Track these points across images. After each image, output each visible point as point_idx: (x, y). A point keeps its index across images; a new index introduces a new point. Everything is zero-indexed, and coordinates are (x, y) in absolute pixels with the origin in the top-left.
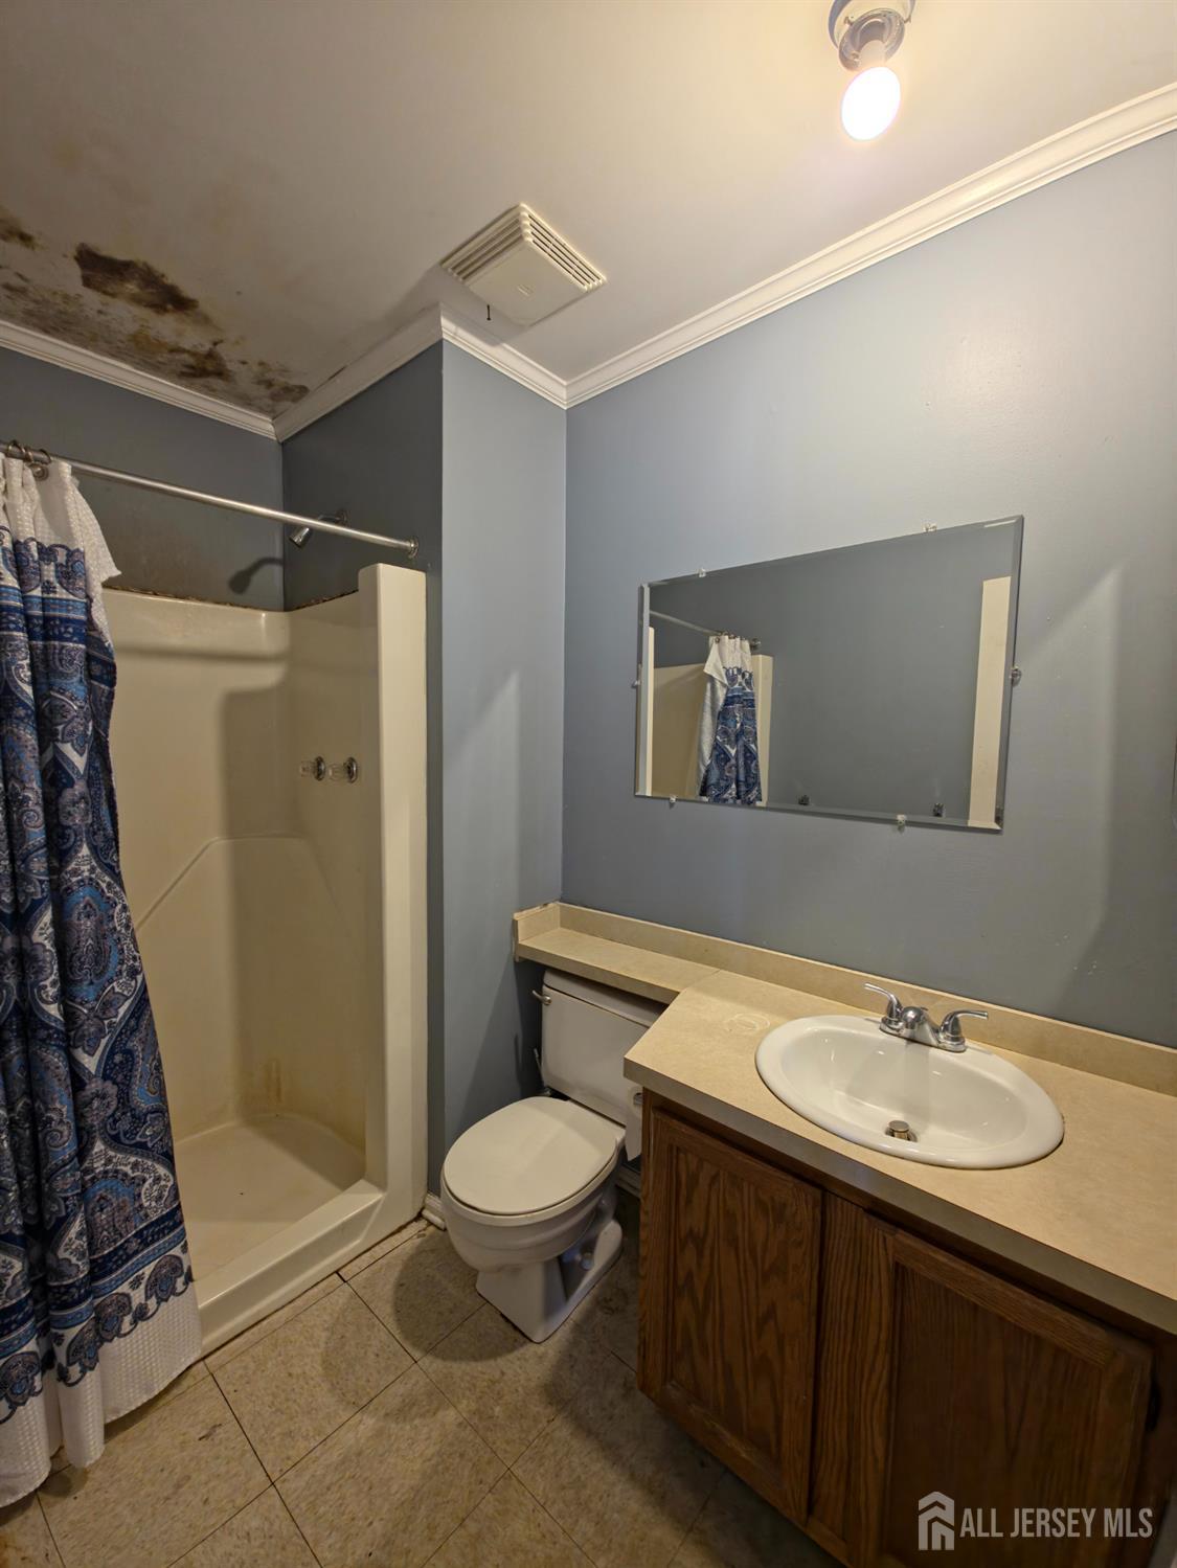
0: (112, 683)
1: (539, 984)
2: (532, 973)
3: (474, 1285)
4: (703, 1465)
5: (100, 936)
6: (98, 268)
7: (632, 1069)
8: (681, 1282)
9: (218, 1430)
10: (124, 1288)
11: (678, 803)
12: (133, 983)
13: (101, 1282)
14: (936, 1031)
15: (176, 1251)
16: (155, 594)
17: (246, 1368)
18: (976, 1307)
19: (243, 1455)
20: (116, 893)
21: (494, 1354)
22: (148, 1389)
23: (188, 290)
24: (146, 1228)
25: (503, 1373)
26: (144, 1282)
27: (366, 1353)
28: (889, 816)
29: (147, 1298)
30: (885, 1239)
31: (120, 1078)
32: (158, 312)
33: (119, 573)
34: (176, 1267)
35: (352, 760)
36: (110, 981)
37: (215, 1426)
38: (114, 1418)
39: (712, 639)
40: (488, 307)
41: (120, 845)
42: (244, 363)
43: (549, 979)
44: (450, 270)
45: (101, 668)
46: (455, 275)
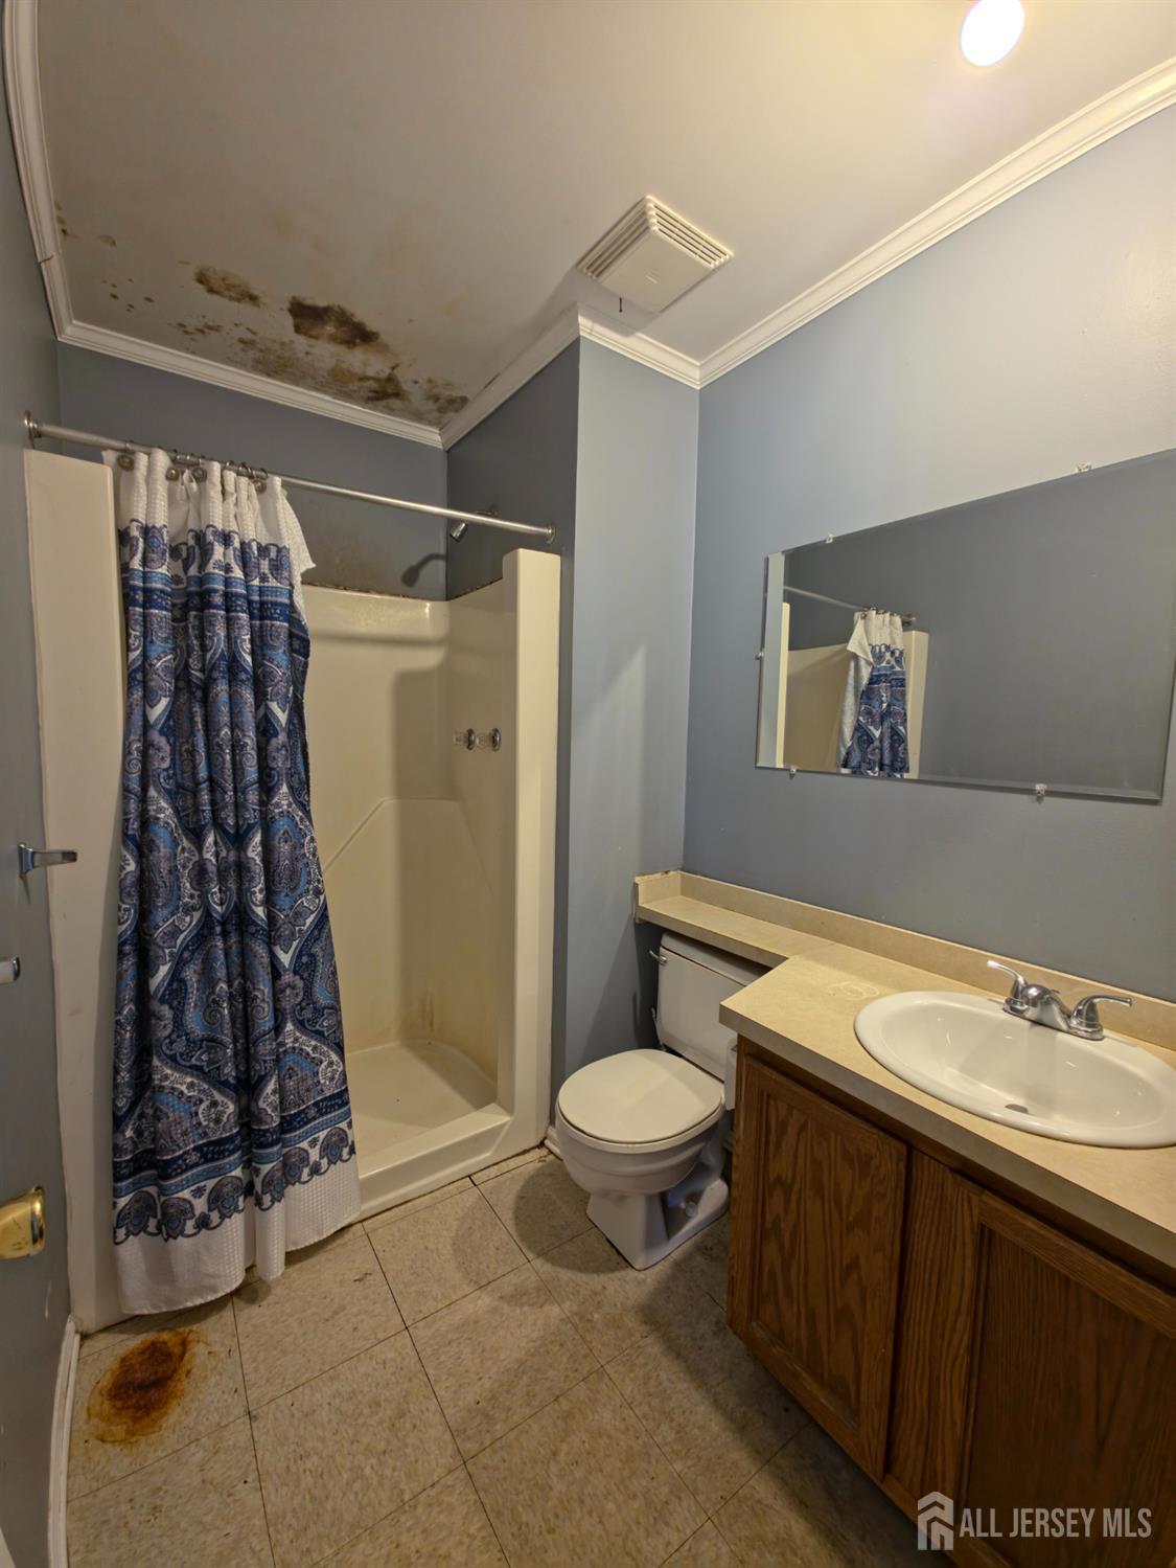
0: (307, 655)
1: (657, 946)
2: (650, 934)
3: (585, 1210)
4: (786, 1410)
5: (294, 859)
6: (306, 315)
7: (728, 1017)
8: (768, 1225)
9: (369, 1277)
10: (304, 1145)
11: (798, 774)
12: (317, 901)
13: (288, 1136)
14: (1068, 1016)
15: (343, 1125)
16: (345, 589)
17: (393, 1235)
18: (1067, 1280)
19: (386, 1301)
20: (306, 826)
21: (597, 1270)
22: (319, 1234)
23: (372, 325)
24: (321, 1100)
25: (604, 1288)
26: (319, 1143)
27: (488, 1244)
28: (1027, 786)
29: (321, 1158)
30: (969, 1198)
31: (305, 975)
32: (349, 348)
33: (314, 565)
34: (343, 1138)
35: (496, 731)
36: (301, 896)
37: (366, 1274)
38: (293, 1249)
39: (857, 615)
40: (621, 300)
41: (311, 789)
42: (416, 382)
43: (667, 941)
44: (585, 270)
45: (300, 643)
46: (590, 274)
